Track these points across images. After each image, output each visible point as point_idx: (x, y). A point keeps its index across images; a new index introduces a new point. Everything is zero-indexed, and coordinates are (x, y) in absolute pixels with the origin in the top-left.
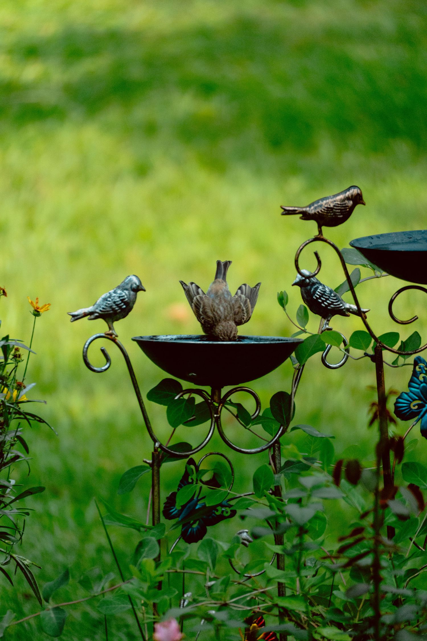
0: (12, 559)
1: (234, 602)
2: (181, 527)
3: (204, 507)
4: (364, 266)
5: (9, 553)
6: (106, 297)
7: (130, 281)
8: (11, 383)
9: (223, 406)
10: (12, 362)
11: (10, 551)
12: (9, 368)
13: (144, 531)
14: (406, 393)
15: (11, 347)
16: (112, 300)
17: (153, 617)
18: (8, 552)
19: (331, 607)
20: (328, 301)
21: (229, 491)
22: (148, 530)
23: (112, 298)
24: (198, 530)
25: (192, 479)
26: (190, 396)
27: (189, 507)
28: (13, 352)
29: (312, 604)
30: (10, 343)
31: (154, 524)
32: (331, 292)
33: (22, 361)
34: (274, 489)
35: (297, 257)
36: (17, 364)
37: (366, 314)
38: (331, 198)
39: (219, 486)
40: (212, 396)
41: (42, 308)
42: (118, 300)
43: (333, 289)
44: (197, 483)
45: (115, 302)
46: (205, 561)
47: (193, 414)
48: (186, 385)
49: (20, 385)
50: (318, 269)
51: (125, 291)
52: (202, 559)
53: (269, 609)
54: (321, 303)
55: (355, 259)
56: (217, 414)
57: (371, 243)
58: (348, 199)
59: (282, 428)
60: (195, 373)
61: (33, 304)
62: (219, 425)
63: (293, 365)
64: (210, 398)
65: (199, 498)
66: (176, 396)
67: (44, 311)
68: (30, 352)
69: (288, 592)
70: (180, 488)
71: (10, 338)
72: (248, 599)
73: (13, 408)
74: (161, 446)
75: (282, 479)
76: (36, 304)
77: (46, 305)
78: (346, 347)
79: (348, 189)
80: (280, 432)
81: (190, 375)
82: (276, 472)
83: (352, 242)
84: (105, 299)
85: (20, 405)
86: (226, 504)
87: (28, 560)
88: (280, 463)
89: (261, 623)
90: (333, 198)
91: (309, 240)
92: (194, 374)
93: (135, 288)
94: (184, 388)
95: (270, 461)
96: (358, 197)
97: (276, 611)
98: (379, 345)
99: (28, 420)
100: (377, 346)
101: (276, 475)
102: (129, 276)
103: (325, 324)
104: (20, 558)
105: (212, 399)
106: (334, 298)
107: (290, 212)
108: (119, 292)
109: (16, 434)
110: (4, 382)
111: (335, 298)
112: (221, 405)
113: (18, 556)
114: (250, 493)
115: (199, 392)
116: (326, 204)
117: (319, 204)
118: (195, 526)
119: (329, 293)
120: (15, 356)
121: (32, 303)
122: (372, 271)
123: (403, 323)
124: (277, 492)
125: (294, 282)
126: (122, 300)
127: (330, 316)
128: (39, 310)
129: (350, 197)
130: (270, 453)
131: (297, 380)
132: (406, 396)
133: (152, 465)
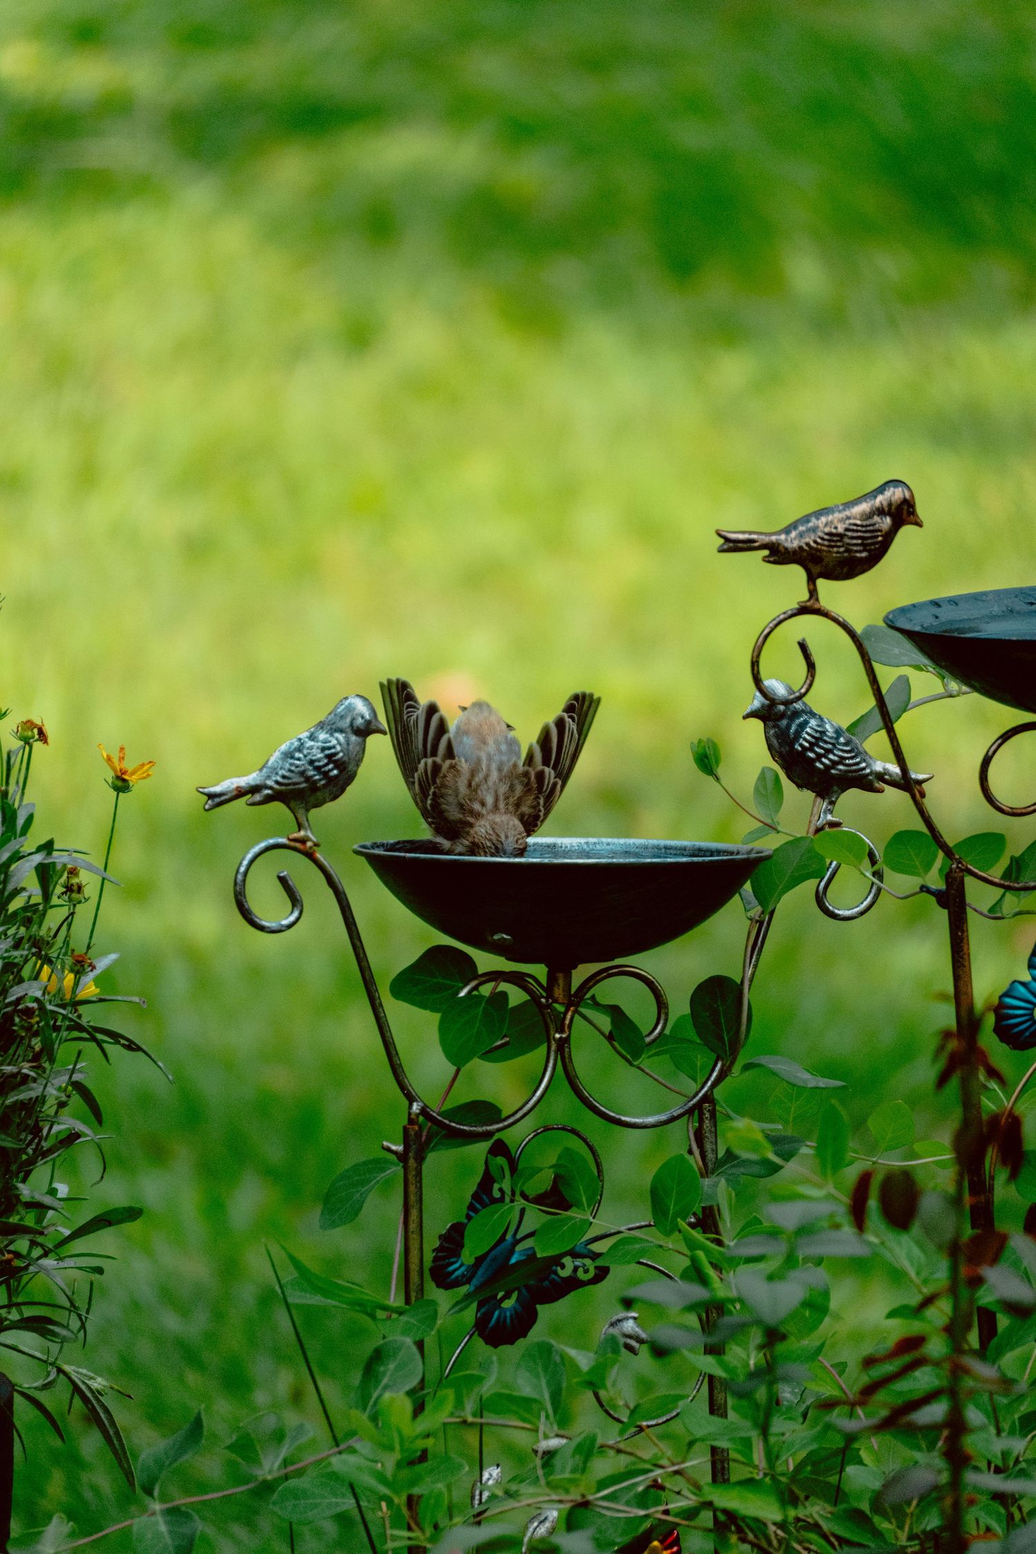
0: (61, 1376)
1: (604, 1498)
2: (475, 1305)
3: (531, 1256)
4: (918, 668)
5: (54, 1362)
6: (292, 749)
7: (350, 709)
8: (59, 955)
9: (576, 1012)
10: (60, 902)
11: (56, 1359)
12: (54, 918)
13: (384, 1317)
14: (1023, 984)
15: (59, 867)
16: (305, 756)
17: (406, 1534)
18: (51, 1360)
19: (842, 1507)
20: (831, 756)
21: (591, 1219)
22: (394, 1316)
23: (305, 752)
24: (517, 1315)
25: (501, 1190)
26: (495, 988)
27: (494, 1260)
28: (63, 879)
29: (794, 1501)
30: (56, 858)
31: (408, 1301)
32: (838, 732)
33: (87, 900)
34: (700, 1215)
35: (755, 654)
36: (74, 909)
37: (924, 785)
38: (840, 512)
39: (566, 1206)
40: (549, 989)
41: (133, 773)
42: (320, 755)
43: (845, 726)
44: (512, 1201)
45: (311, 762)
46: (533, 1395)
47: (504, 1031)
48: (485, 961)
49: (83, 961)
50: (808, 682)
51: (337, 735)
52: (527, 1391)
53: (691, 1514)
54: (813, 761)
55: (896, 651)
56: (562, 1031)
57: (937, 617)
58: (880, 512)
59: (719, 1065)
60: (507, 935)
61: (113, 763)
62: (567, 1060)
63: (746, 910)
64: (544, 994)
65: (519, 1236)
66: (462, 988)
67: (141, 779)
68: (104, 879)
69: (738, 1472)
70: (472, 1214)
71: (56, 846)
72: (640, 1489)
73: (65, 1017)
74: (424, 1111)
75: (720, 1191)
76: (120, 761)
77: (143, 765)
78: (876, 868)
79: (881, 489)
80: (715, 1074)
81: (496, 937)
82: (706, 1172)
83: (891, 616)
84: (289, 755)
85: (81, 1009)
86: (584, 1251)
87: (99, 1379)
88: (715, 1151)
89: (670, 1540)
90: (844, 510)
91: (784, 613)
92: (505, 936)
93: (362, 728)
94: (481, 970)
95: (690, 1145)
96: (905, 507)
97: (706, 1518)
98: (958, 867)
99: (99, 1044)
100: (951, 869)
101: (707, 1179)
102: (346, 698)
103: (825, 813)
104: (81, 1374)
105: (550, 994)
106: (845, 748)
107: (740, 545)
108: (322, 736)
109: (70, 1077)
110: (43, 953)
111: (848, 748)
112: (572, 1009)
113: (76, 1369)
114: (643, 1224)
115: (517, 979)
116: (826, 525)
117: (811, 524)
118: (508, 1304)
119: (834, 735)
120: (69, 889)
121: (109, 759)
122: (938, 681)
123: (1014, 813)
124: (708, 1221)
125: (748, 710)
126: (330, 757)
127: (836, 792)
128: (126, 777)
129: (886, 509)
130: (690, 1125)
131: (756, 946)
132: (1022, 989)
133: (403, 1157)
